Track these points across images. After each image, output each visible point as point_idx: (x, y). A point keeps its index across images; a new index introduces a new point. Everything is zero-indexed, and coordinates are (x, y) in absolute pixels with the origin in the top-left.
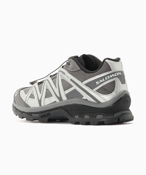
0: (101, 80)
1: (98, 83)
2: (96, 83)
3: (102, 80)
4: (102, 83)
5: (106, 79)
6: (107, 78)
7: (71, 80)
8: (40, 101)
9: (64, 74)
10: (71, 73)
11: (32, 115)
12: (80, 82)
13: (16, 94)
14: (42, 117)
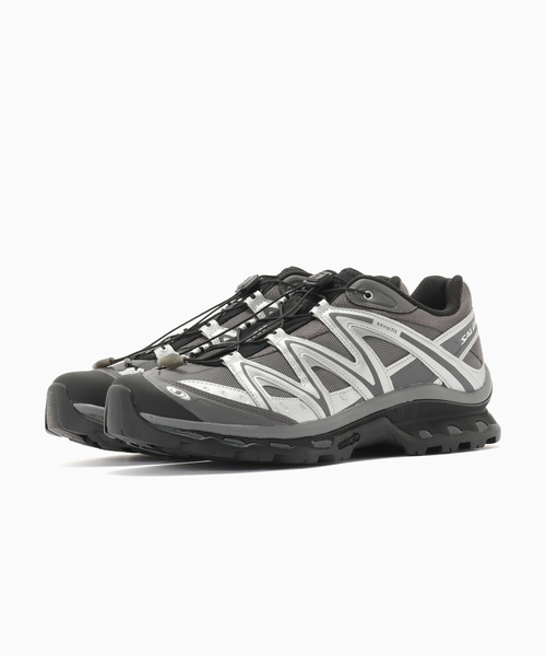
0: (468, 333)
1: (465, 340)
2: (462, 339)
5: (473, 329)
7: (403, 336)
8: (322, 402)
9: (370, 321)
10: (395, 316)
11: (312, 446)
12: (428, 339)
13: (180, 393)
14: (341, 446)
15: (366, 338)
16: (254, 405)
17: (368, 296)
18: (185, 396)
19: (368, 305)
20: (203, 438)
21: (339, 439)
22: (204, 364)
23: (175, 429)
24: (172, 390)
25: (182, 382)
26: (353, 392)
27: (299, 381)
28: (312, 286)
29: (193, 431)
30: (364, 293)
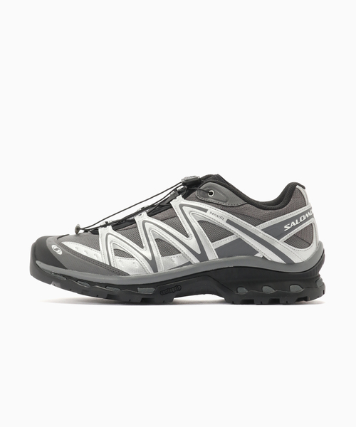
0: (293, 223)
1: (289, 228)
2: (285, 227)
3: (295, 222)
4: (294, 228)
5: (301, 221)
6: (302, 218)
7: (229, 222)
8: (153, 263)
9: (205, 210)
10: (225, 209)
12: (251, 226)
13: (57, 250)
14: (164, 293)
16: (101, 261)
17: (211, 194)
18: (60, 252)
23: (52, 272)
24: (55, 247)
25: (65, 243)
26: (182, 257)
27: (142, 247)
30: (208, 192)
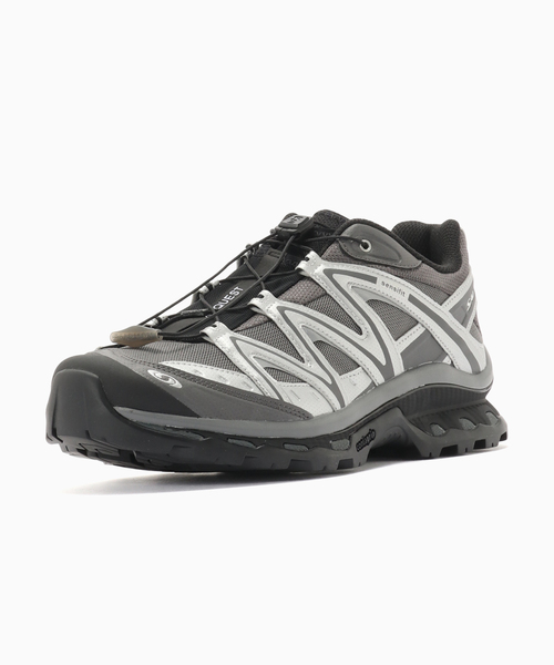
0: (472, 295)
1: (469, 306)
7: (412, 299)
8: (334, 388)
9: (373, 280)
10: (401, 273)
11: (330, 447)
12: (436, 304)
13: (167, 379)
14: (360, 447)
15: (371, 303)
16: (260, 393)
17: (365, 246)
18: (175, 383)
19: (368, 258)
20: (202, 439)
21: (357, 437)
22: (178, 340)
23: (165, 427)
24: (156, 374)
25: (164, 363)
26: (363, 374)
27: (302, 360)
28: (291, 234)
29: (188, 430)
30: (359, 242)
